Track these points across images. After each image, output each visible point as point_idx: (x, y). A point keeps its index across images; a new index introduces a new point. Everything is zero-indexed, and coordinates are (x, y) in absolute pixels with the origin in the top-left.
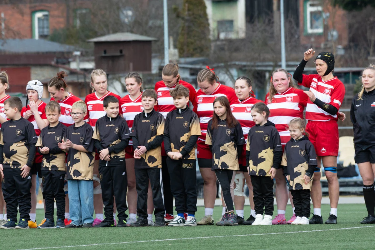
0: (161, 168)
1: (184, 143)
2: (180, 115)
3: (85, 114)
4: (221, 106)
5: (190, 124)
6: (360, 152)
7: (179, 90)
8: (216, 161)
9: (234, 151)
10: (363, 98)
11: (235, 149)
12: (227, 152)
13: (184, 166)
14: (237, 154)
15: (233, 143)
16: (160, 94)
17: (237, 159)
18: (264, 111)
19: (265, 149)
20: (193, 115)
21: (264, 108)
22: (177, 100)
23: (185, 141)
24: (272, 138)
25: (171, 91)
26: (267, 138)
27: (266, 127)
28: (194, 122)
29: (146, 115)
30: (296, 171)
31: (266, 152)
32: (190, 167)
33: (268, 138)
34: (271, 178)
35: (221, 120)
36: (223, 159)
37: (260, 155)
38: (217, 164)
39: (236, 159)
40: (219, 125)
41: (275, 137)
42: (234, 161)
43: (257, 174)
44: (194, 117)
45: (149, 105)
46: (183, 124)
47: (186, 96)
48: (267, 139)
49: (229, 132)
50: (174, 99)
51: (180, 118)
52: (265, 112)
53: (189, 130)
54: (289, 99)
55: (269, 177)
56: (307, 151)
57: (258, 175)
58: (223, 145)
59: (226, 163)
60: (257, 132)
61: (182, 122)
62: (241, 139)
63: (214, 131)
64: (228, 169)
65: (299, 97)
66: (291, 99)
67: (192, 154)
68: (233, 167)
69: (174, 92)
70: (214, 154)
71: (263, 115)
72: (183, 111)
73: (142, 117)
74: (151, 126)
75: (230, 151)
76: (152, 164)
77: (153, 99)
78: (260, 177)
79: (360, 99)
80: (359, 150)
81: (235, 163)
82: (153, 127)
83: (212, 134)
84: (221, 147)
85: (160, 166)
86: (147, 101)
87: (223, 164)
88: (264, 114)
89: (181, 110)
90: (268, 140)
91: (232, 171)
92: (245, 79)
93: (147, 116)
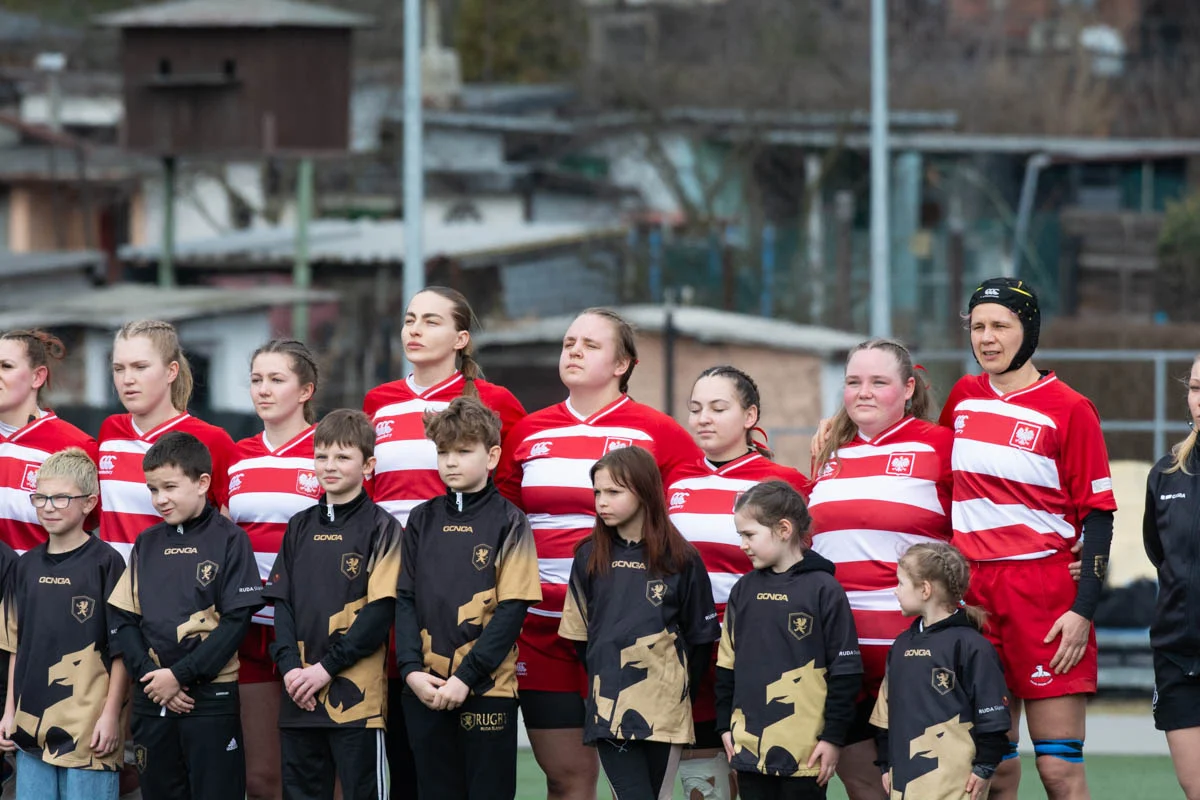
0: (381, 729)
1: (471, 632)
2: (460, 519)
3: (89, 501)
4: (615, 487)
5: (496, 556)
6: (1175, 686)
7: (464, 415)
8: (604, 706)
9: (676, 668)
10: (1192, 467)
11: (677, 659)
12: (649, 672)
13: (468, 723)
14: (687, 679)
15: (674, 636)
16: (384, 430)
17: (687, 702)
18: (785, 514)
19: (795, 664)
20: (510, 520)
21: (787, 506)
22: (453, 458)
23: (476, 622)
24: (824, 624)
25: (433, 420)
26: (801, 623)
27: (797, 578)
28: (512, 546)
29: (331, 513)
30: (918, 754)
31: (796, 681)
32: (490, 725)
33: (808, 624)
34: (818, 781)
35: (625, 541)
36: (631, 698)
37: (773, 691)
38: (608, 719)
39: (682, 699)
40: (617, 564)
41: (832, 616)
42: (674, 706)
43: (761, 765)
44: (513, 528)
45: (337, 475)
46: (470, 555)
47: (489, 444)
48: (801, 630)
49: (658, 590)
50: (443, 450)
51: (460, 529)
52: (787, 523)
53: (491, 578)
54: (900, 464)
55: (809, 777)
56: (963, 673)
57: (765, 772)
58: (634, 643)
59: (640, 716)
60: (761, 596)
61: (468, 544)
62: (707, 618)
63: (599, 587)
64: (649, 738)
65: (937, 459)
66: (906, 462)
67: (502, 674)
68: (671, 732)
69: (442, 424)
70: (597, 679)
71: (779, 532)
72: (471, 503)
73: (315, 521)
74: (348, 558)
75: (660, 668)
76: (344, 710)
77: (353, 451)
78: (771, 776)
79: (1180, 469)
80: (1173, 676)
81: (680, 714)
82: (353, 563)
83: (589, 598)
84: (622, 651)
85: (377, 723)
86: (331, 458)
87: (632, 719)
88: (785, 529)
89: (465, 497)
90: (806, 631)
91: (665, 747)
92: (730, 376)
93: (332, 519)
